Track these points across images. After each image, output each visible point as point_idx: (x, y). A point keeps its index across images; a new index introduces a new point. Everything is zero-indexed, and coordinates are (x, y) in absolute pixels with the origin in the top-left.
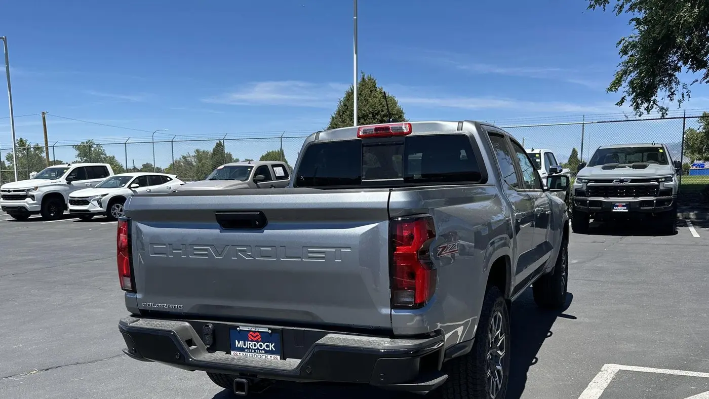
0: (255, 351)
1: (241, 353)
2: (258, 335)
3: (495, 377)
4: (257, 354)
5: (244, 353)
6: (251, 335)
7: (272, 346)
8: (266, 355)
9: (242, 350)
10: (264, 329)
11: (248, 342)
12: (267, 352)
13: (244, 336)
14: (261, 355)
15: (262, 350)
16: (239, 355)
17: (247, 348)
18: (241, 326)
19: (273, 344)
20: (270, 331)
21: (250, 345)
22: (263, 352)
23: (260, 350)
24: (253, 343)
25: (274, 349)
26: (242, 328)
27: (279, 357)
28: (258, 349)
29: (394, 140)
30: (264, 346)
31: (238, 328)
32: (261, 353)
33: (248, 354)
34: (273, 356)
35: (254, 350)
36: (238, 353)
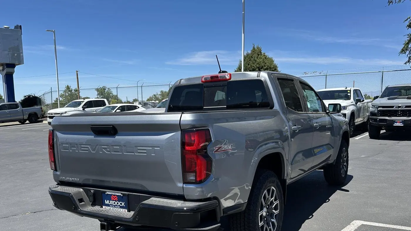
0: (115, 207)
2: (116, 197)
3: (269, 226)
4: (116, 208)
5: (109, 208)
6: (113, 197)
7: (123, 204)
8: (120, 209)
9: (108, 205)
10: (119, 194)
11: (111, 201)
12: (121, 207)
13: (109, 197)
14: (118, 209)
15: (118, 206)
16: (107, 208)
17: (111, 205)
18: (108, 191)
19: (124, 203)
20: (122, 195)
21: (112, 203)
22: (119, 207)
23: (117, 206)
24: (114, 202)
25: (124, 206)
26: (108, 193)
27: (126, 210)
28: (116, 205)
29: (221, 83)
30: (119, 204)
31: (106, 193)
32: (118, 208)
33: (112, 208)
34: (124, 210)
35: (114, 205)
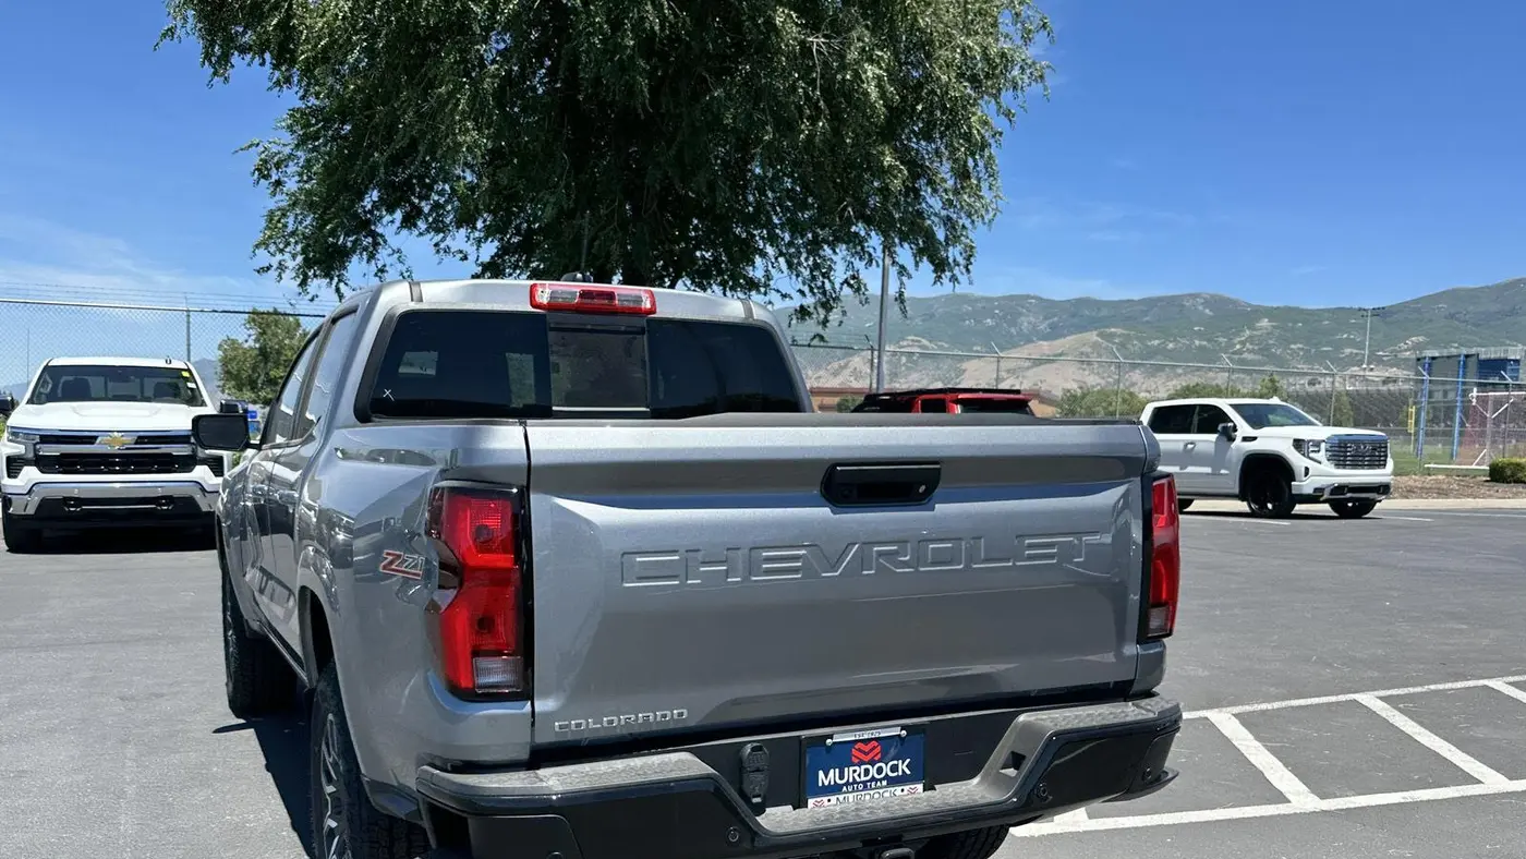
0: (865, 787)
1: (834, 799)
2: (875, 747)
4: (872, 792)
5: (841, 797)
6: (859, 750)
7: (903, 767)
8: (893, 789)
9: (835, 789)
10: (892, 729)
11: (851, 769)
12: (892, 782)
13: (842, 756)
14: (881, 791)
15: (881, 780)
16: (826, 803)
17: (847, 784)
18: (838, 733)
19: (908, 760)
20: (904, 732)
21: (856, 775)
22: (884, 783)
23: (876, 780)
24: (863, 767)
25: (908, 772)
26: (838, 739)
27: (920, 787)
28: (873, 779)
30: (887, 770)
31: (829, 741)
32: (881, 788)
33: (851, 796)
34: (906, 788)
35: (864, 783)
36: (825, 799)
